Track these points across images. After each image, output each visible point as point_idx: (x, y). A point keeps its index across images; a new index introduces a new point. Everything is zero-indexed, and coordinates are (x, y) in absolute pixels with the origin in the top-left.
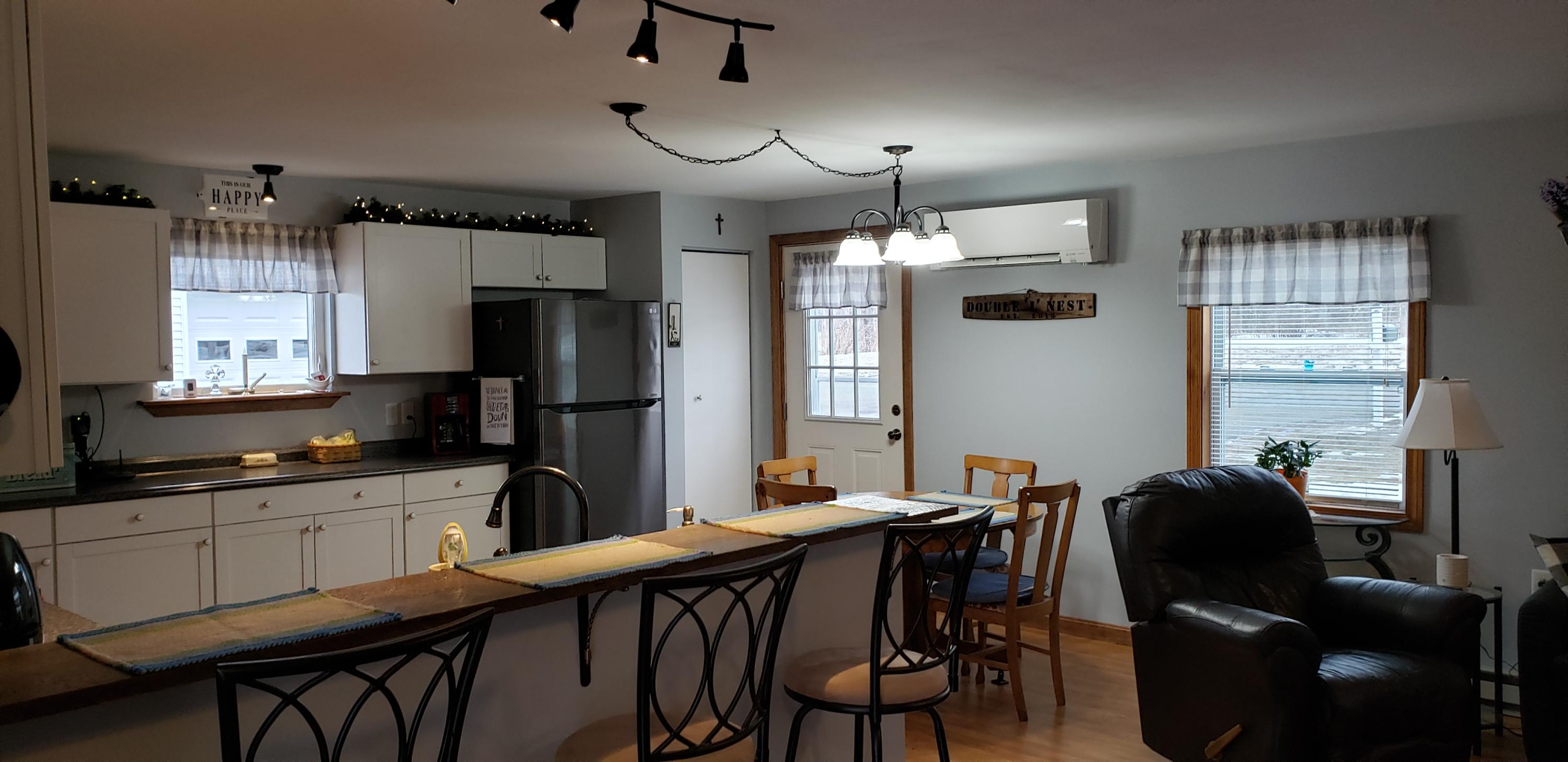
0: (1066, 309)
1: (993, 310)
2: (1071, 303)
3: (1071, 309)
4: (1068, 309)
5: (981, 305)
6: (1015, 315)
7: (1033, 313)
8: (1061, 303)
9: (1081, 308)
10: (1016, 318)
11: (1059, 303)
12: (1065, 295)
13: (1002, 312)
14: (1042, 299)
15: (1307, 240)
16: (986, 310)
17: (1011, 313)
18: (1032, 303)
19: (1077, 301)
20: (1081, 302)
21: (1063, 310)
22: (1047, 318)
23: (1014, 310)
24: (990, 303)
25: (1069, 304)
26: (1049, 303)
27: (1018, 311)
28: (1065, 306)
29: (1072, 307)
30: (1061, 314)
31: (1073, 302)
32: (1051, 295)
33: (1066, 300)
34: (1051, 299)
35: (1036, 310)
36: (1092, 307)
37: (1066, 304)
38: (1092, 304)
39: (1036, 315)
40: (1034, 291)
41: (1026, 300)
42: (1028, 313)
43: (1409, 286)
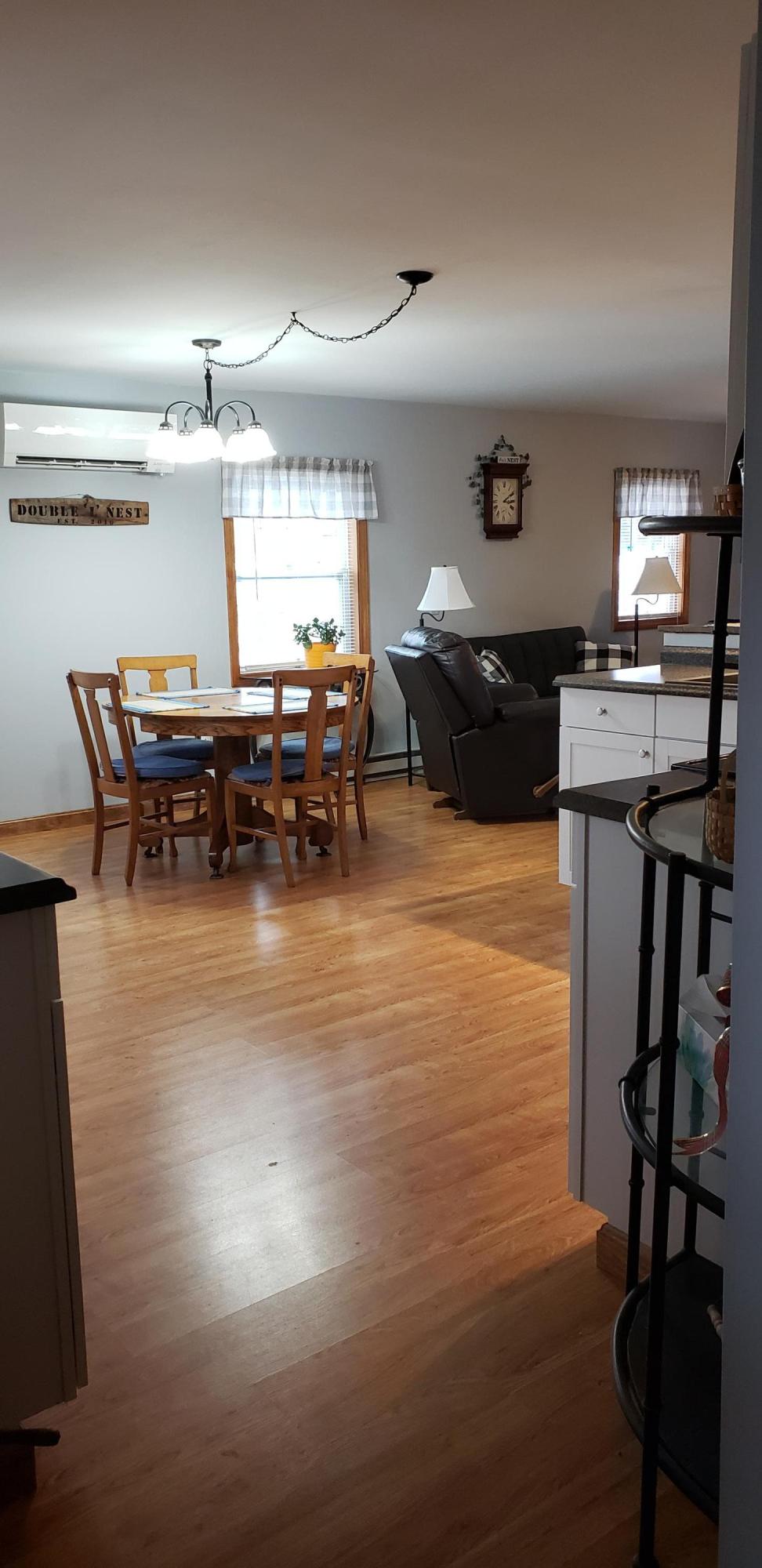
0: (125, 516)
1: (49, 513)
2: (129, 510)
3: (129, 515)
4: (127, 516)
5: (35, 508)
6: (73, 520)
7: (92, 518)
8: (121, 510)
9: (138, 516)
10: (74, 523)
11: (118, 509)
12: (123, 502)
13: (60, 516)
14: (101, 506)
15: (313, 470)
16: (41, 514)
17: (70, 517)
18: (92, 509)
19: (135, 509)
20: (138, 510)
21: (122, 517)
22: (106, 524)
23: (73, 515)
24: (46, 507)
25: (127, 511)
26: (108, 509)
27: (77, 516)
28: (124, 513)
29: (131, 514)
30: (120, 520)
31: (131, 509)
32: (111, 502)
33: (125, 507)
34: (110, 506)
35: (96, 516)
36: (147, 515)
37: (124, 510)
38: (146, 512)
39: (96, 521)
40: (91, 497)
41: (85, 505)
42: (87, 518)
43: (356, 509)
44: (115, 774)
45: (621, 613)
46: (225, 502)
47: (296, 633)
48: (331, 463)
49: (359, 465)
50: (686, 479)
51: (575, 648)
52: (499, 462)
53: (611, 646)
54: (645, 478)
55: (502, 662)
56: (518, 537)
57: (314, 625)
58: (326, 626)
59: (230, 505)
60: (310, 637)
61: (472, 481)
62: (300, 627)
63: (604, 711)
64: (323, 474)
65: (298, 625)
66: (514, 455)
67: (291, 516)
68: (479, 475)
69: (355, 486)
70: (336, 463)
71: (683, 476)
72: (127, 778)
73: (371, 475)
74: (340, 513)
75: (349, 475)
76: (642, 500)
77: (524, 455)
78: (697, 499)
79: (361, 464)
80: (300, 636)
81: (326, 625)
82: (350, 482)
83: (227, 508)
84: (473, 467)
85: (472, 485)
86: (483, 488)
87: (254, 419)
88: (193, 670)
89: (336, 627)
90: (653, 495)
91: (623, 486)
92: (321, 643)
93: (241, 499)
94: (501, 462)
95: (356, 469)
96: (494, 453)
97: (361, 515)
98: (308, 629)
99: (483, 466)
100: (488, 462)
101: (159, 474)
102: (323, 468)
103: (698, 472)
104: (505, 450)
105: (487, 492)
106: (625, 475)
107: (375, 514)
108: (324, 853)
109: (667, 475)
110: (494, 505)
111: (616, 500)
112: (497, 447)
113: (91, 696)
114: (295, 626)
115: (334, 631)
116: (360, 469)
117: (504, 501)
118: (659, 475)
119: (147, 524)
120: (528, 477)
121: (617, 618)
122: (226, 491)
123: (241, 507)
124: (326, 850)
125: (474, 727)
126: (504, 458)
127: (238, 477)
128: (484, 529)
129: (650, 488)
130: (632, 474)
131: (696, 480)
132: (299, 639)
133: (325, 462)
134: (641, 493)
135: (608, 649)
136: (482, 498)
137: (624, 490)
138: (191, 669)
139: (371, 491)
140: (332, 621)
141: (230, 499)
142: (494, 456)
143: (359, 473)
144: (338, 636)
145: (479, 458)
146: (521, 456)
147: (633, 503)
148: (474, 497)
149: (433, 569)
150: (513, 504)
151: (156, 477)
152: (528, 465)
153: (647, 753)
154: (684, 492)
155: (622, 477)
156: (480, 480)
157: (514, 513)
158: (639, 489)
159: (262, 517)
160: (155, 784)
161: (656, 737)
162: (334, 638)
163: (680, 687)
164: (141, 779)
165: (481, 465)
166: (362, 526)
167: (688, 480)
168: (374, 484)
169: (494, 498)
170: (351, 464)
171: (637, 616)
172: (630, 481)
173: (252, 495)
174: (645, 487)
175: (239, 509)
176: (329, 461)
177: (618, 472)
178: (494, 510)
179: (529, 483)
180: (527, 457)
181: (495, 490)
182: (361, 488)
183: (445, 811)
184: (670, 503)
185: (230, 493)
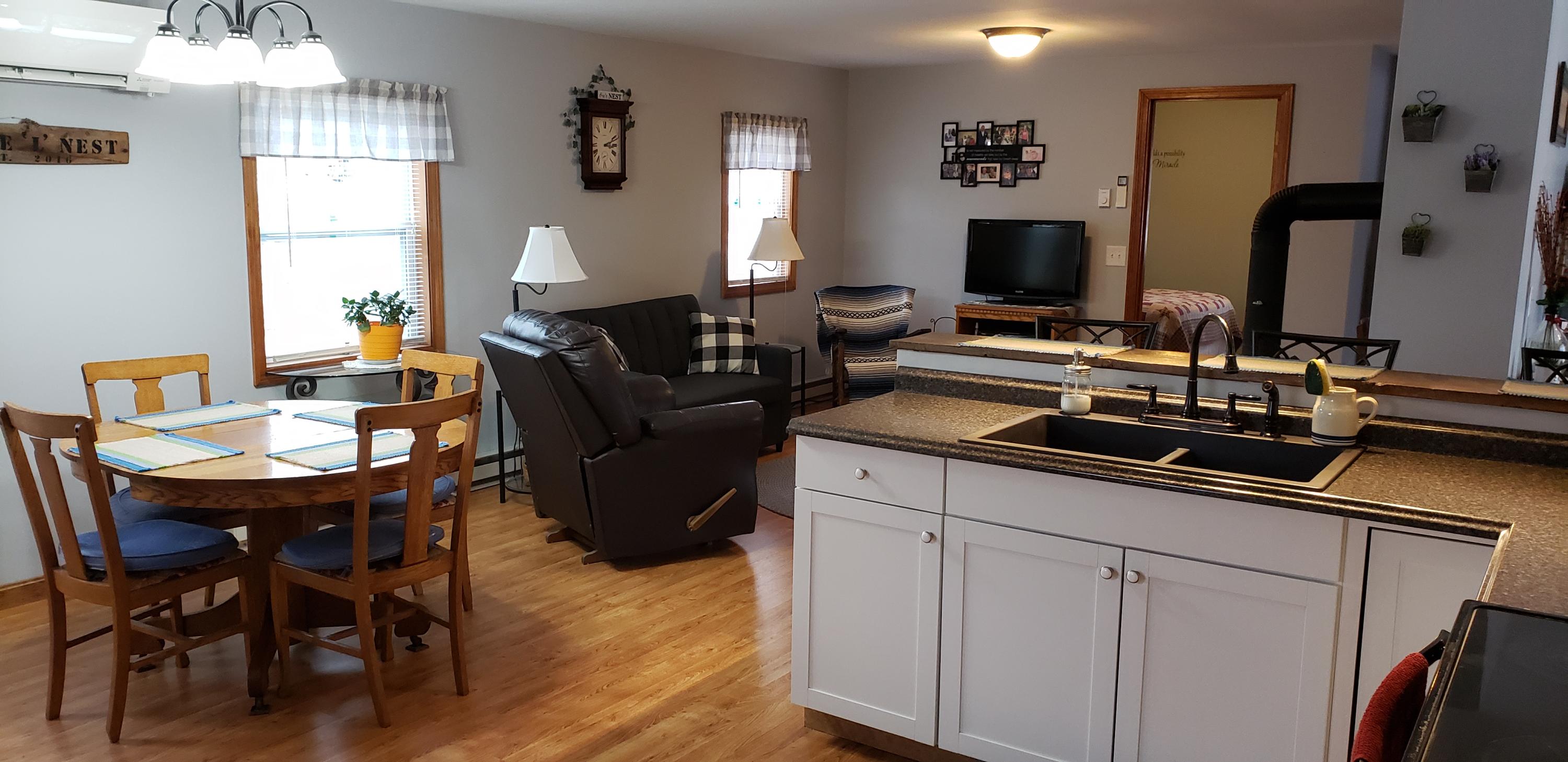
0: (90, 151)
2: (98, 143)
3: (97, 151)
4: (93, 152)
6: (4, 156)
7: (36, 154)
8: (83, 143)
9: (112, 152)
10: (6, 159)
11: (79, 142)
12: (88, 132)
14: (51, 136)
15: (367, 96)
17: (1, 151)
18: (36, 140)
19: (107, 142)
20: (112, 143)
21: (86, 152)
22: (59, 163)
23: (4, 148)
25: (94, 145)
26: (64, 141)
27: (10, 149)
28: (89, 147)
29: (100, 149)
30: (82, 157)
31: (100, 142)
32: (67, 130)
33: (90, 139)
34: (65, 136)
35: (42, 150)
36: (126, 151)
37: (91, 144)
38: (126, 147)
39: (43, 157)
40: (33, 123)
41: (24, 134)
42: (28, 153)
43: (426, 148)
44: (87, 568)
45: (731, 277)
46: (245, 135)
47: (348, 310)
48: (392, 89)
49: (430, 91)
50: (794, 128)
51: (689, 321)
52: (599, 98)
53: (730, 319)
54: (754, 125)
55: (613, 342)
56: (621, 188)
57: (373, 301)
58: (389, 303)
59: (252, 139)
60: (367, 315)
61: (567, 118)
62: (353, 302)
63: (865, 473)
64: (381, 102)
65: (349, 300)
66: (615, 90)
67: (339, 155)
68: (575, 112)
69: (424, 119)
70: (399, 88)
71: (791, 124)
72: (109, 573)
73: (445, 105)
74: (405, 153)
75: (416, 105)
76: (752, 150)
77: (626, 91)
78: (806, 151)
79: (432, 91)
80: (352, 314)
81: (390, 299)
82: (418, 114)
83: (249, 144)
84: (567, 102)
85: (568, 123)
86: (580, 128)
87: (311, 28)
88: (203, 376)
89: (403, 303)
90: (762, 145)
91: (732, 132)
92: (383, 324)
93: (268, 132)
94: (602, 98)
95: (425, 98)
96: (592, 86)
97: (432, 156)
98: (365, 305)
99: (579, 101)
100: (585, 96)
101: (145, 94)
102: (382, 94)
103: (805, 120)
104: (604, 83)
105: (585, 135)
106: (735, 119)
107: (451, 156)
108: (417, 646)
109: (776, 123)
110: (594, 148)
111: (724, 149)
112: (595, 79)
113: (44, 450)
114: (345, 300)
115: (400, 307)
116: (430, 98)
117: (605, 145)
118: (768, 122)
119: (127, 163)
120: (631, 117)
121: (727, 282)
122: (246, 120)
123: (268, 142)
124: (420, 639)
125: (616, 446)
126: (604, 93)
127: (264, 103)
128: (582, 177)
129: (759, 137)
130: (741, 119)
131: (804, 130)
132: (351, 319)
133: (385, 86)
134: (750, 142)
135: (727, 323)
136: (579, 139)
137: (733, 138)
138: (200, 375)
139: (445, 126)
140: (397, 294)
141: (252, 132)
142: (593, 91)
143: (429, 102)
144: (406, 315)
145: (575, 91)
146: (622, 91)
147: (743, 153)
148: (570, 137)
149: (531, 228)
150: (615, 149)
151: (139, 98)
152: (632, 103)
153: (932, 535)
154: (793, 142)
155: (731, 122)
156: (576, 118)
157: (616, 160)
158: (748, 136)
159: (299, 157)
160: (158, 580)
161: (944, 514)
162: (401, 317)
163: (985, 451)
164: (133, 573)
165: (577, 99)
166: (432, 170)
167: (797, 129)
168: (448, 116)
169: (594, 140)
170: (418, 90)
171: (752, 280)
172: (739, 127)
173: (285, 126)
174: (755, 135)
175: (265, 145)
176: (390, 85)
177: (726, 117)
178: (594, 155)
179: (632, 124)
180: (629, 94)
181: (595, 132)
182: (431, 122)
183: (564, 546)
184: (779, 155)
185: (252, 123)
